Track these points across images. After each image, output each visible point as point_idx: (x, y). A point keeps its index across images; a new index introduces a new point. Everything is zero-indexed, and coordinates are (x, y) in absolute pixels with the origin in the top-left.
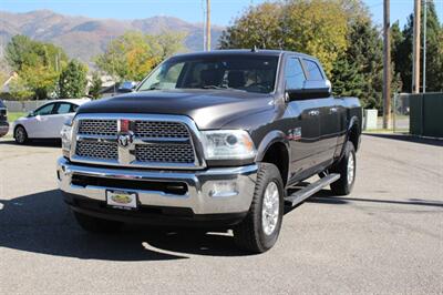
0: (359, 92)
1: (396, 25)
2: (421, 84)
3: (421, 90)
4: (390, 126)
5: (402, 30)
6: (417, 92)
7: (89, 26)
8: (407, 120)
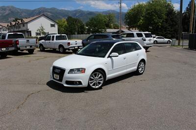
0: (169, 32)
3: (192, 33)
4: (181, 44)
5: (183, 12)
6: (191, 33)
8: (188, 41)
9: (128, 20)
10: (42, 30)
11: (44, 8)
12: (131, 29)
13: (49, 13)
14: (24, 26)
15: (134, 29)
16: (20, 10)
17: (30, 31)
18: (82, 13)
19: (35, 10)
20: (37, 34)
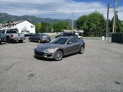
0: (101, 32)
1: (109, 20)
2: (114, 31)
4: (107, 40)
5: (110, 20)
6: (113, 33)
7: (56, 20)
8: (111, 38)
9: (77, 25)
10: (25, 29)
11: (27, 16)
12: (79, 30)
13: (30, 19)
14: (13, 26)
15: (81, 30)
16: (12, 16)
17: (18, 30)
18: (50, 20)
19: (21, 17)
20: (22, 31)
